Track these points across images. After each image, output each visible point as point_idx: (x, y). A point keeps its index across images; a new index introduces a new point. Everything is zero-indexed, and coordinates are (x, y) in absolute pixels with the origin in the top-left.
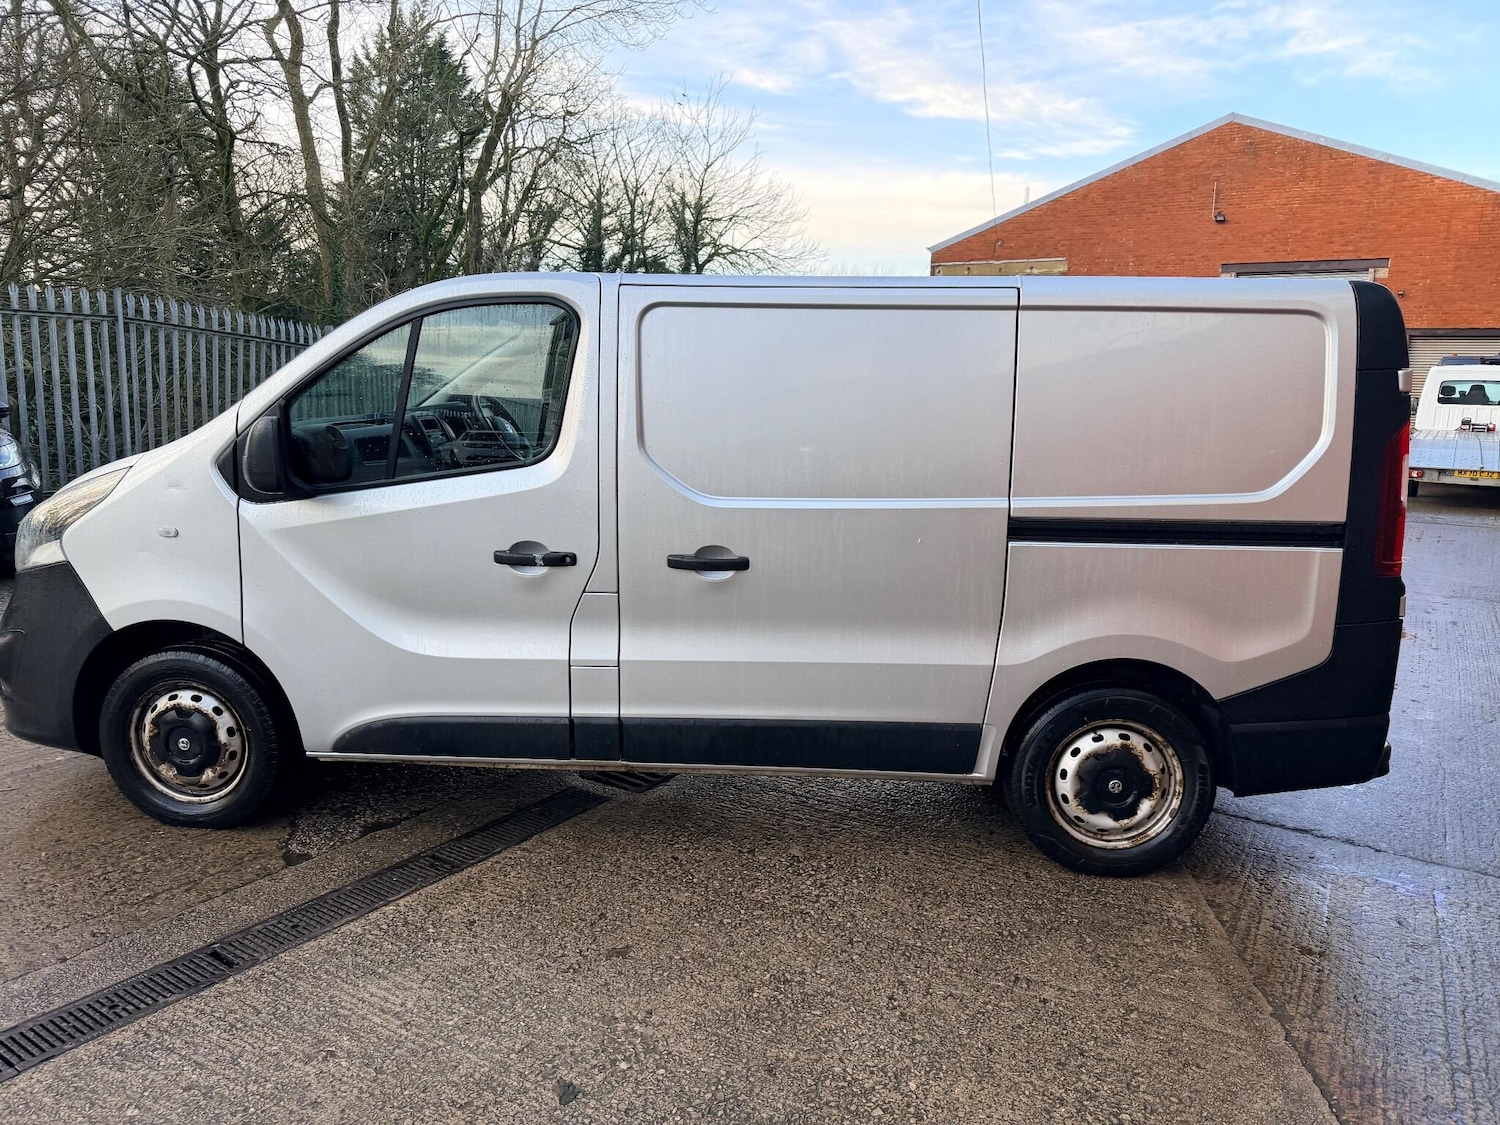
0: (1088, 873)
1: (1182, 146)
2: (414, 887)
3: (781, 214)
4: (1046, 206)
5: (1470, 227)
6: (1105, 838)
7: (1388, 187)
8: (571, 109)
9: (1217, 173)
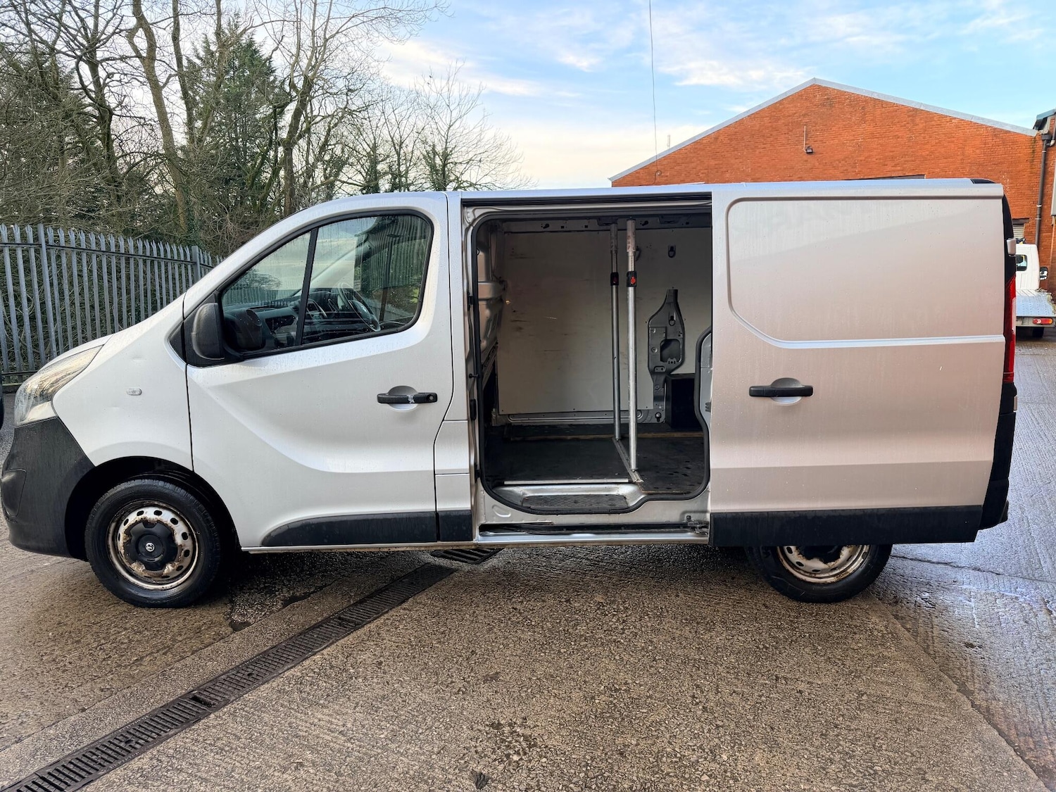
0: (808, 601)
1: (781, 102)
2: (331, 641)
3: (503, 158)
4: (689, 147)
5: (978, 151)
6: (817, 576)
7: (921, 126)
8: (352, 87)
9: (806, 120)
